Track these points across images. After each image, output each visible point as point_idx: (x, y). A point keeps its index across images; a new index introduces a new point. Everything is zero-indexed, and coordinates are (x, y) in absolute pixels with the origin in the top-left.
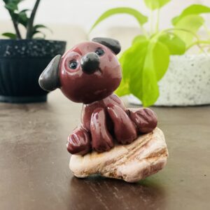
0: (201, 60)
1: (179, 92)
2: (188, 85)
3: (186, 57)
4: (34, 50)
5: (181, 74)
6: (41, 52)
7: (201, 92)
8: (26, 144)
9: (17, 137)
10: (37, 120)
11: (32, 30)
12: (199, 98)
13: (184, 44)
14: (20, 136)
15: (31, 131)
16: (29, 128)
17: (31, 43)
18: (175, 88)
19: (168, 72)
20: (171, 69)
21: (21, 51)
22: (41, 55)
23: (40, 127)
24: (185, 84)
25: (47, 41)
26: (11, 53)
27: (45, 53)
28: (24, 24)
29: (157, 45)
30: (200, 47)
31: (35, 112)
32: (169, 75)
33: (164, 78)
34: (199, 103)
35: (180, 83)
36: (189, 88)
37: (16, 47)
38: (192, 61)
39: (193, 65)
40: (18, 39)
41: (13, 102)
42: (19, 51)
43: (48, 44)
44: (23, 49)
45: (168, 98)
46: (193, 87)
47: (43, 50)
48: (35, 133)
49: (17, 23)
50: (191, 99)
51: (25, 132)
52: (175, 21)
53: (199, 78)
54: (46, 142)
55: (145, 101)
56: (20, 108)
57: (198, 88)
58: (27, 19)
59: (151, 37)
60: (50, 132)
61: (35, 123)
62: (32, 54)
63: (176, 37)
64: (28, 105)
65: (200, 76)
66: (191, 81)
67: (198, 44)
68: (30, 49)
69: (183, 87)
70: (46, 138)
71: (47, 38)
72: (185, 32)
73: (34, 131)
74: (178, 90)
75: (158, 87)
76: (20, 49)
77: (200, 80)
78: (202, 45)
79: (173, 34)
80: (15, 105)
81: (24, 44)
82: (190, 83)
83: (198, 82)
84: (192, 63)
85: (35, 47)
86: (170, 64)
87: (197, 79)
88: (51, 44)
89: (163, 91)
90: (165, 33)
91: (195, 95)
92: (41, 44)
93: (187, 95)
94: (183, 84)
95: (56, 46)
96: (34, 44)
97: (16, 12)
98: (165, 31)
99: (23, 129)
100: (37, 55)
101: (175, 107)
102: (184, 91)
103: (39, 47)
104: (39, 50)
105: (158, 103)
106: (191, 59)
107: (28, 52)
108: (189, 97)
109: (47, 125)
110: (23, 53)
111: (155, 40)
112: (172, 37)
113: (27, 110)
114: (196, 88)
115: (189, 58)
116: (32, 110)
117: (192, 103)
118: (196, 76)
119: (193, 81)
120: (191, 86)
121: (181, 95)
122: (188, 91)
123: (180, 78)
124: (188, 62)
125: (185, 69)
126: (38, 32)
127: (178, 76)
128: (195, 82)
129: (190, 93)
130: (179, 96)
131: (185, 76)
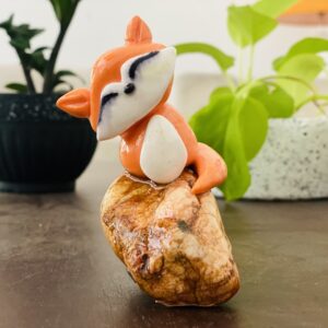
0: (318, 125)
1: (284, 178)
2: (299, 166)
3: (294, 121)
5: (287, 149)
7: (320, 178)
8: (26, 261)
9: (14, 249)
10: (52, 222)
11: (53, 79)
12: (317, 186)
13: (291, 101)
14: (20, 248)
15: (39, 240)
16: (38, 235)
17: (49, 99)
18: (277, 171)
19: (266, 145)
20: (270, 141)
21: (34, 111)
22: (65, 118)
23: (53, 233)
24: (294, 164)
26: (18, 115)
28: (40, 70)
29: (247, 102)
30: (318, 106)
31: (51, 208)
32: (267, 150)
33: (260, 154)
34: (317, 195)
35: (285, 163)
36: (300, 171)
37: (27, 106)
38: (305, 127)
39: (305, 134)
40: (29, 93)
41: (21, 192)
42: (30, 112)
44: (37, 108)
45: (267, 188)
46: (307, 169)
48: (44, 243)
49: (28, 67)
50: (303, 188)
51: (29, 240)
52: (278, 64)
53: (315, 155)
54: (59, 257)
55: (228, 192)
56: (30, 202)
57: (315, 171)
58: (45, 61)
59: (239, 89)
60: (68, 242)
61: (47, 227)
62: (51, 117)
63: (278, 90)
64: (43, 197)
65: (318, 152)
66: (303, 159)
67: (314, 100)
68: (48, 108)
69: (290, 169)
70: (61, 251)
72: (290, 82)
73: (44, 239)
74: (283, 173)
76: (32, 108)
77: (318, 158)
78: (320, 102)
79: (275, 85)
80: (24, 197)
81: (38, 100)
82: (301, 163)
83: (314, 162)
84: (304, 131)
86: (269, 132)
87: (313, 157)
89: (258, 175)
90: (259, 84)
91: (311, 182)
93: (297, 183)
94: (290, 163)
97: (28, 51)
98: (262, 80)
99: (28, 235)
100: (58, 117)
101: (277, 201)
102: (293, 175)
105: (249, 194)
106: (303, 124)
107: (44, 113)
108: (301, 185)
109: (67, 230)
110: (36, 115)
111: (244, 94)
112: (272, 89)
113: (40, 204)
114: (312, 172)
115: (300, 122)
116: (47, 205)
117: (304, 194)
118: (311, 152)
119: (307, 159)
120: (303, 167)
121: (287, 182)
122: (298, 176)
123: (286, 155)
124: (299, 129)
125: (292, 141)
126: (62, 82)
127: (282, 152)
128: (309, 162)
129: (301, 180)
130: (283, 184)
131: (293, 151)
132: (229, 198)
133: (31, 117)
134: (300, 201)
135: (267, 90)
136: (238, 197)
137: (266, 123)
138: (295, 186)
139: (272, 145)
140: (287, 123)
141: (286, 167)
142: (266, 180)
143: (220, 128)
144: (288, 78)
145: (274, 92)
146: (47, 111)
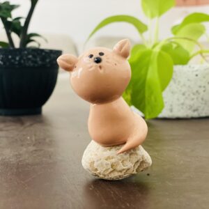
0: (205, 70)
1: (183, 104)
2: (193, 97)
3: (190, 67)
4: (29, 59)
5: (184, 85)
6: (36, 62)
7: (205, 104)
9: (16, 155)
10: (35, 135)
11: (26, 38)
12: (203, 109)
13: (188, 53)
14: (20, 155)
15: (32, 148)
16: (29, 145)
17: (26, 52)
18: (178, 99)
19: (172, 82)
20: (174, 80)
21: (15, 60)
22: (36, 65)
24: (189, 95)
25: (43, 51)
26: (4, 63)
27: (40, 63)
28: (18, 32)
29: (160, 54)
30: (203, 57)
31: (31, 125)
32: (172, 86)
33: (167, 89)
34: (203, 115)
35: (184, 94)
36: (193, 99)
37: (10, 57)
38: (197, 71)
39: (197, 75)
40: (11, 48)
41: (6, 115)
42: (13, 61)
43: (44, 54)
44: (17, 58)
45: (171, 111)
46: (197, 98)
47: (38, 59)
48: (36, 150)
49: (10, 31)
50: (194, 111)
52: (175, 30)
53: (203, 89)
56: (13, 121)
57: (202, 99)
58: (22, 27)
59: (154, 47)
61: (33, 139)
62: (27, 64)
63: (179, 46)
64: (23, 118)
65: (204, 87)
66: (195, 91)
67: (201, 53)
68: (25, 58)
69: (186, 98)
71: (42, 47)
72: (186, 41)
73: (34, 148)
74: (182, 101)
75: (162, 98)
76: (14, 58)
77: (204, 91)
78: (204, 54)
79: (175, 43)
80: (9, 118)
81: (18, 53)
82: (194, 94)
83: (202, 93)
84: (195, 73)
85: (30, 56)
86: (174, 74)
87: (201, 90)
88: (46, 53)
89: (166, 102)
90: (167, 42)
91: (200, 107)
92: (36, 54)
93: (191, 107)
94: (187, 94)
95: (52, 55)
96: (29, 54)
97: (9, 19)
98: (168, 40)
99: (22, 145)
100: (32, 64)
102: (188, 102)
103: (34, 56)
104: (34, 59)
105: (161, 115)
106: (195, 69)
107: (22, 61)
108: (193, 109)
110: (17, 63)
111: (157, 50)
112: (174, 46)
113: (22, 123)
114: (200, 100)
115: (193, 68)
116: (28, 124)
117: (195, 115)
118: (200, 87)
119: (197, 92)
120: (195, 97)
121: (184, 107)
122: (192, 103)
123: (184, 89)
124: (193, 72)
125: (189, 80)
126: (32, 41)
127: (181, 87)
128: (199, 94)
129: (194, 105)
130: (182, 108)
131: (189, 86)
132: (147, 117)
133: (13, 64)
134: (193, 119)
135: (172, 46)
136: (154, 116)
137: (172, 68)
138: (189, 109)
139: (175, 83)
140: (184, 68)
141: (184, 97)
142: (171, 105)
143: (143, 72)
144: (185, 38)
145: (176, 48)
146: (24, 60)
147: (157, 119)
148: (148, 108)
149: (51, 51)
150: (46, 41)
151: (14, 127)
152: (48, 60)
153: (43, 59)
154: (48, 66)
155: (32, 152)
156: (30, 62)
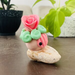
1: (69, 32)
2: (72, 29)
3: (71, 17)
5: (69, 24)
6: (13, 15)
8: (5, 55)
9: (1, 51)
10: (10, 43)
11: (9, 7)
13: (71, 12)
14: (3, 51)
15: (8, 48)
17: (9, 12)
19: (64, 23)
20: (65, 22)
21: (5, 15)
22: (13, 16)
23: (11, 46)
24: (71, 28)
25: (15, 11)
27: (14, 15)
28: (6, 4)
29: (60, 12)
31: (10, 39)
33: (63, 26)
35: (69, 28)
36: (73, 30)
37: (3, 13)
38: (74, 19)
39: (74, 21)
40: (3, 10)
41: (2, 35)
42: (4, 15)
44: (6, 14)
45: (64, 34)
47: (14, 14)
48: (9, 49)
49: (3, 3)
50: (73, 34)
51: (5, 49)
54: (14, 54)
55: (55, 35)
59: (57, 9)
60: (15, 49)
61: (9, 45)
62: (9, 16)
63: (67, 9)
64: (8, 37)
68: (8, 14)
70: (14, 52)
71: (15, 10)
74: (68, 30)
75: (60, 29)
76: (4, 14)
79: (66, 8)
81: (6, 12)
82: (73, 28)
84: (74, 20)
85: (10, 13)
86: (65, 20)
88: (17, 12)
92: (13, 12)
93: (72, 33)
95: (19, 13)
96: (10, 12)
98: (63, 7)
99: (4, 47)
100: (11, 16)
101: (67, 37)
102: (71, 31)
105: (60, 36)
106: (74, 18)
107: (7, 15)
108: (73, 33)
109: (14, 46)
110: (5, 16)
111: (59, 10)
113: (7, 39)
115: (73, 18)
116: (9, 39)
120: (73, 29)
121: (69, 33)
123: (69, 26)
125: (71, 22)
129: (73, 32)
130: (68, 33)
131: (71, 25)
132: (55, 37)
133: (4, 16)
134: (72, 37)
135: (65, 9)
136: (57, 36)
137: (64, 17)
138: (71, 34)
141: (69, 29)
142: (64, 32)
143: (53, 19)
144: (70, 6)
145: (66, 10)
146: (8, 15)
147: (58, 37)
148: (55, 33)
149: (19, 11)
150: (17, 7)
151: (3, 40)
152: (17, 15)
153: (15, 14)
154: (18, 17)
155: (7, 50)
156: (10, 15)
